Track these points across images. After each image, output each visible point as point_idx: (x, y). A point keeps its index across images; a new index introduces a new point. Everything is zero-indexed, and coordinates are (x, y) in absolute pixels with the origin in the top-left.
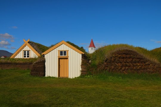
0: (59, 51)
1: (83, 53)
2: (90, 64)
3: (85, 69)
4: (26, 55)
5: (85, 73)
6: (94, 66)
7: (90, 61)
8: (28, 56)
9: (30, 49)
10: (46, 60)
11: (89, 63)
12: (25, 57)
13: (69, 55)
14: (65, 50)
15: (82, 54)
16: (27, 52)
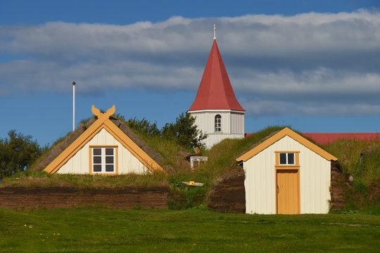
0: (276, 152)
1: (335, 159)
2: (351, 183)
3: (340, 195)
4: (103, 164)
5: (341, 204)
6: (361, 189)
7: (351, 178)
8: (109, 168)
9: (117, 143)
10: (247, 175)
11: (349, 182)
12: (98, 168)
13: (301, 163)
14: (291, 150)
15: (332, 161)
16: (103, 150)
